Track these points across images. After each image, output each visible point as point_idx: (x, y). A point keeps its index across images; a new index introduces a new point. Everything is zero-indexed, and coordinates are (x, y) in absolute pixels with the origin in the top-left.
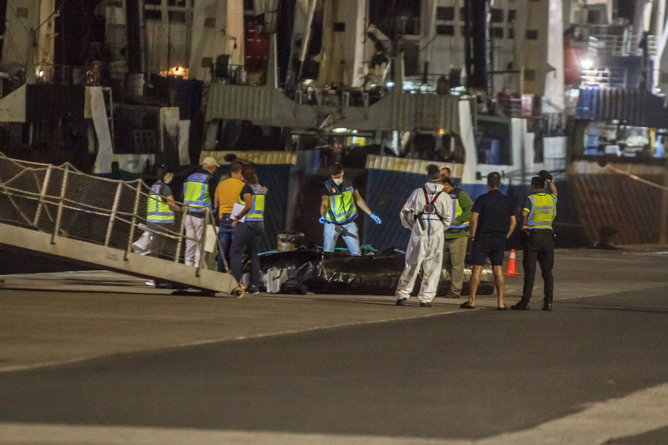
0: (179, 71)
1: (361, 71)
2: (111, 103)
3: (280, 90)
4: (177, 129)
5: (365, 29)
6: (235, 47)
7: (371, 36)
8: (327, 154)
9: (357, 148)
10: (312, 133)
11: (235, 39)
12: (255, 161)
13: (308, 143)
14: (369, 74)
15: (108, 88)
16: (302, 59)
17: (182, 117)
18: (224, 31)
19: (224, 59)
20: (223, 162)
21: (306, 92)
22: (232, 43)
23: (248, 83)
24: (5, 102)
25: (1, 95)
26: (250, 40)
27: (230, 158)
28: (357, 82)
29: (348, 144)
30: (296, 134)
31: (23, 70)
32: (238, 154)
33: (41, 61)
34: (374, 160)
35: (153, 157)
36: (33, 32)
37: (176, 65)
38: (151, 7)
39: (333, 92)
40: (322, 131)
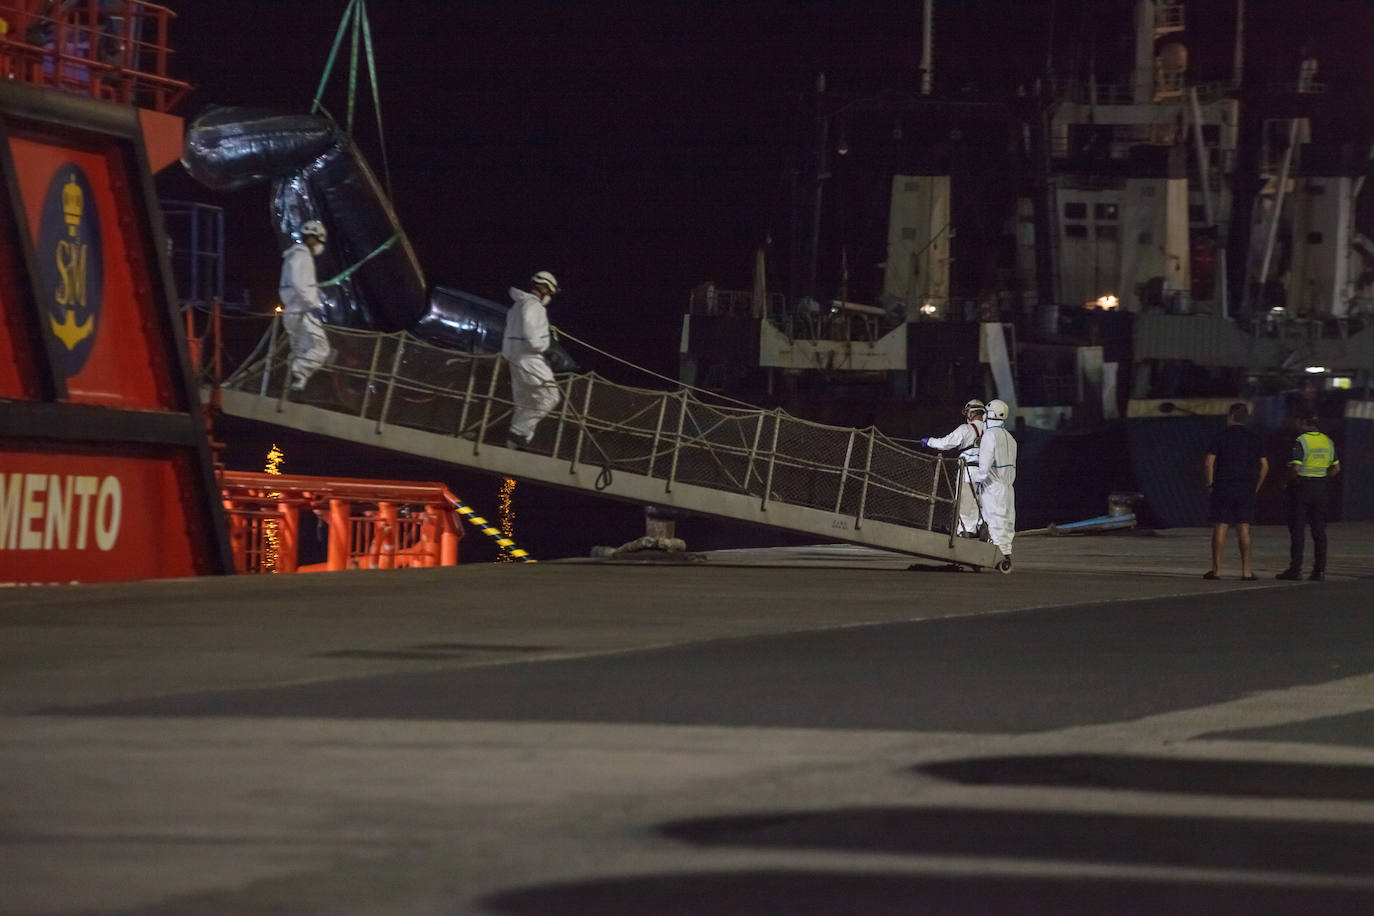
0: (1108, 302)
1: (1344, 293)
2: (1014, 345)
3: (1231, 320)
4: (1101, 372)
5: (1350, 240)
6: (1178, 268)
7: (1359, 248)
8: (1293, 401)
9: (1340, 390)
10: (1272, 373)
11: (1176, 258)
12: (1199, 412)
13: (1269, 388)
14: (1356, 298)
15: (1009, 325)
16: (1263, 280)
17: (1107, 358)
18: (1162, 249)
19: (1157, 283)
20: (1158, 413)
21: (1265, 322)
22: (1172, 264)
23: (1192, 313)
24: (881, 345)
25: (876, 337)
26: (1199, 259)
27: (1167, 408)
28: (1339, 309)
29: (1327, 387)
30: (1253, 376)
31: (903, 304)
32: (1178, 403)
33: (932, 293)
34: (1356, 407)
35: (1068, 411)
36: (915, 257)
37: (1106, 294)
38: (1073, 222)
39: (1299, 320)
40: (1286, 371)
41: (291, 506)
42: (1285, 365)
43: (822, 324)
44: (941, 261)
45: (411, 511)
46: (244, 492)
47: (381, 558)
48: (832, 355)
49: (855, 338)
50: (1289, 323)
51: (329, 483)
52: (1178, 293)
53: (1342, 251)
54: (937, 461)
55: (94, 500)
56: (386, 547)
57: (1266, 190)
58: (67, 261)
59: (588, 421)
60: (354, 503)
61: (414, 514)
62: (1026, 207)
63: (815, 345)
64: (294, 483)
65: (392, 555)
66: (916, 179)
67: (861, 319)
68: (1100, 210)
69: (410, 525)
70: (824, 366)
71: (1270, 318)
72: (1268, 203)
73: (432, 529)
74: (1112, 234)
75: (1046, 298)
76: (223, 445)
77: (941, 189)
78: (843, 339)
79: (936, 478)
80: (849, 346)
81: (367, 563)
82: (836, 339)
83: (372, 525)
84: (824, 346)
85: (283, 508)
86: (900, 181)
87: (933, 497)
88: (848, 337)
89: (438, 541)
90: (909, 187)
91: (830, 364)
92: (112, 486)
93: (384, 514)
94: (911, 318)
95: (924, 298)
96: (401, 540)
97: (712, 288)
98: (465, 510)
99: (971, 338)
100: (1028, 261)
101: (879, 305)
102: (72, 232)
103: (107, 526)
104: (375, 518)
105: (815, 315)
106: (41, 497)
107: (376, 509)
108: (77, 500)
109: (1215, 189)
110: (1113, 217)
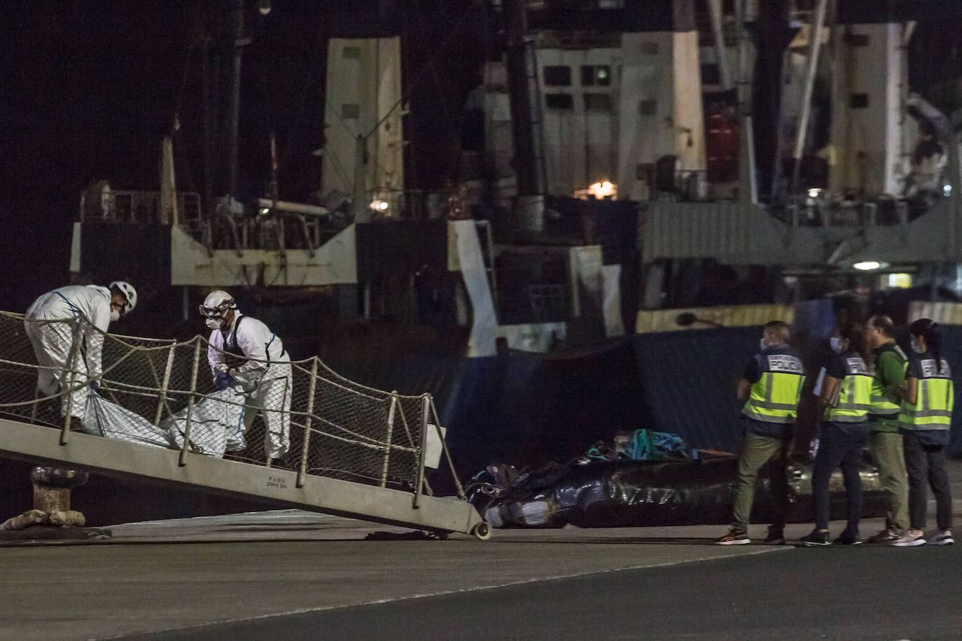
0: (603, 189)
1: (898, 169)
2: (491, 246)
3: (762, 206)
4: (600, 279)
5: (902, 102)
6: (690, 143)
7: (914, 112)
9: (898, 291)
10: (816, 272)
11: (688, 131)
12: (727, 323)
14: (913, 174)
15: (484, 222)
16: (798, 155)
17: (608, 260)
18: (670, 120)
19: (667, 163)
20: (674, 327)
21: (804, 207)
22: (684, 138)
23: (711, 199)
24: (324, 253)
25: (317, 242)
26: (715, 131)
27: (686, 320)
28: (892, 187)
29: (882, 288)
30: (792, 275)
31: (350, 201)
32: (699, 312)
33: (382, 185)
34: (921, 308)
35: (562, 327)
36: (362, 140)
37: (599, 179)
38: (556, 90)
39: (848, 203)
40: (833, 268)
42: (831, 261)
43: (249, 229)
44: (391, 145)
48: (262, 268)
49: (290, 245)
52: (694, 174)
53: (893, 117)
54: (389, 404)
57: (798, 42)
62: (497, 73)
63: (240, 256)
66: (358, 43)
67: (298, 221)
68: (588, 74)
70: (254, 281)
72: (800, 59)
74: (605, 104)
75: (528, 186)
77: (389, 52)
78: (276, 247)
79: (390, 422)
80: (283, 256)
82: (267, 248)
84: (252, 257)
86: (337, 46)
87: (388, 445)
88: (282, 243)
90: (348, 52)
91: (261, 279)
94: (360, 218)
95: (375, 191)
97: (107, 189)
99: (437, 240)
100: (502, 142)
101: (316, 203)
105: (238, 219)
109: (731, 42)
110: (605, 82)
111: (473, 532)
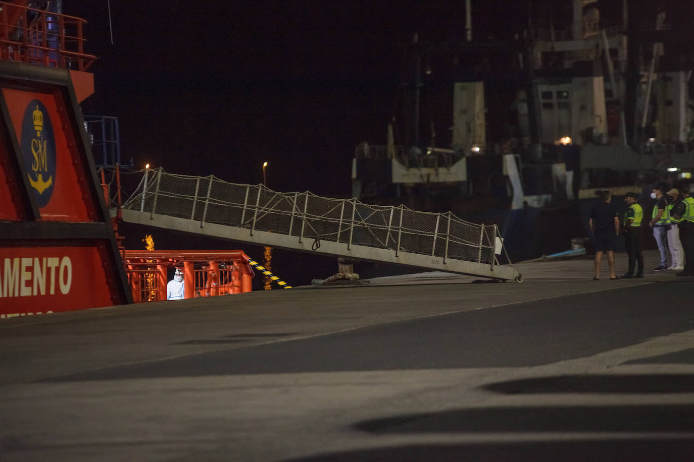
0: (566, 140)
1: (685, 130)
2: (520, 164)
3: (629, 147)
4: (565, 177)
5: (686, 103)
6: (601, 121)
7: (691, 106)
9: (685, 180)
10: (651, 172)
11: (600, 116)
14: (691, 132)
15: (518, 155)
16: (644, 125)
17: (568, 169)
18: (592, 113)
19: (590, 130)
20: (594, 196)
21: (645, 146)
22: (598, 120)
23: (609, 144)
24: (453, 169)
25: (450, 165)
26: (611, 117)
28: (683, 138)
29: (679, 178)
30: (641, 174)
31: (463, 148)
33: (477, 141)
35: (549, 197)
36: (468, 124)
37: (564, 136)
38: (546, 101)
39: (664, 145)
40: (658, 171)
41: (163, 266)
42: (657, 168)
43: (423, 160)
44: (480, 125)
45: (226, 265)
46: (138, 260)
47: (212, 289)
48: (429, 175)
49: (440, 166)
50: (658, 147)
51: (182, 254)
52: (601, 135)
53: (683, 109)
54: (481, 228)
55: (58, 269)
56: (214, 284)
57: (644, 80)
58: (36, 149)
59: (307, 216)
60: (195, 263)
61: (228, 267)
62: (522, 95)
63: (420, 170)
64: (163, 254)
65: (217, 288)
66: (466, 84)
67: (442, 156)
68: (559, 94)
69: (226, 273)
70: (425, 181)
71: (648, 144)
72: (644, 87)
73: (237, 273)
74: (566, 106)
75: (535, 140)
76: (124, 237)
77: (479, 88)
78: (434, 167)
79: (482, 236)
80: (437, 170)
81: (204, 293)
82: (431, 167)
83: (206, 273)
84: (425, 171)
85: (159, 268)
86: (458, 85)
87: (481, 246)
88: (436, 166)
89: (241, 279)
90: (463, 88)
91: (428, 180)
92: (67, 261)
93: (212, 268)
94: (468, 154)
95: (474, 144)
96: (222, 280)
97: (366, 145)
98: (253, 263)
99: (499, 163)
100: (524, 122)
101: (450, 148)
102: (39, 134)
103: (65, 282)
104: (208, 269)
105: (419, 156)
106: (30, 269)
107: (208, 265)
108: (49, 269)
109: (617, 80)
110: (566, 97)
111: (515, 280)
